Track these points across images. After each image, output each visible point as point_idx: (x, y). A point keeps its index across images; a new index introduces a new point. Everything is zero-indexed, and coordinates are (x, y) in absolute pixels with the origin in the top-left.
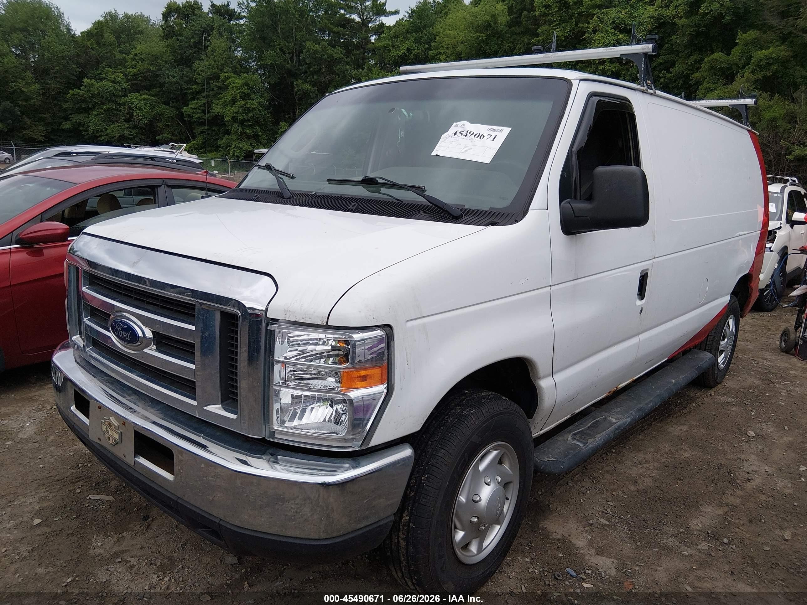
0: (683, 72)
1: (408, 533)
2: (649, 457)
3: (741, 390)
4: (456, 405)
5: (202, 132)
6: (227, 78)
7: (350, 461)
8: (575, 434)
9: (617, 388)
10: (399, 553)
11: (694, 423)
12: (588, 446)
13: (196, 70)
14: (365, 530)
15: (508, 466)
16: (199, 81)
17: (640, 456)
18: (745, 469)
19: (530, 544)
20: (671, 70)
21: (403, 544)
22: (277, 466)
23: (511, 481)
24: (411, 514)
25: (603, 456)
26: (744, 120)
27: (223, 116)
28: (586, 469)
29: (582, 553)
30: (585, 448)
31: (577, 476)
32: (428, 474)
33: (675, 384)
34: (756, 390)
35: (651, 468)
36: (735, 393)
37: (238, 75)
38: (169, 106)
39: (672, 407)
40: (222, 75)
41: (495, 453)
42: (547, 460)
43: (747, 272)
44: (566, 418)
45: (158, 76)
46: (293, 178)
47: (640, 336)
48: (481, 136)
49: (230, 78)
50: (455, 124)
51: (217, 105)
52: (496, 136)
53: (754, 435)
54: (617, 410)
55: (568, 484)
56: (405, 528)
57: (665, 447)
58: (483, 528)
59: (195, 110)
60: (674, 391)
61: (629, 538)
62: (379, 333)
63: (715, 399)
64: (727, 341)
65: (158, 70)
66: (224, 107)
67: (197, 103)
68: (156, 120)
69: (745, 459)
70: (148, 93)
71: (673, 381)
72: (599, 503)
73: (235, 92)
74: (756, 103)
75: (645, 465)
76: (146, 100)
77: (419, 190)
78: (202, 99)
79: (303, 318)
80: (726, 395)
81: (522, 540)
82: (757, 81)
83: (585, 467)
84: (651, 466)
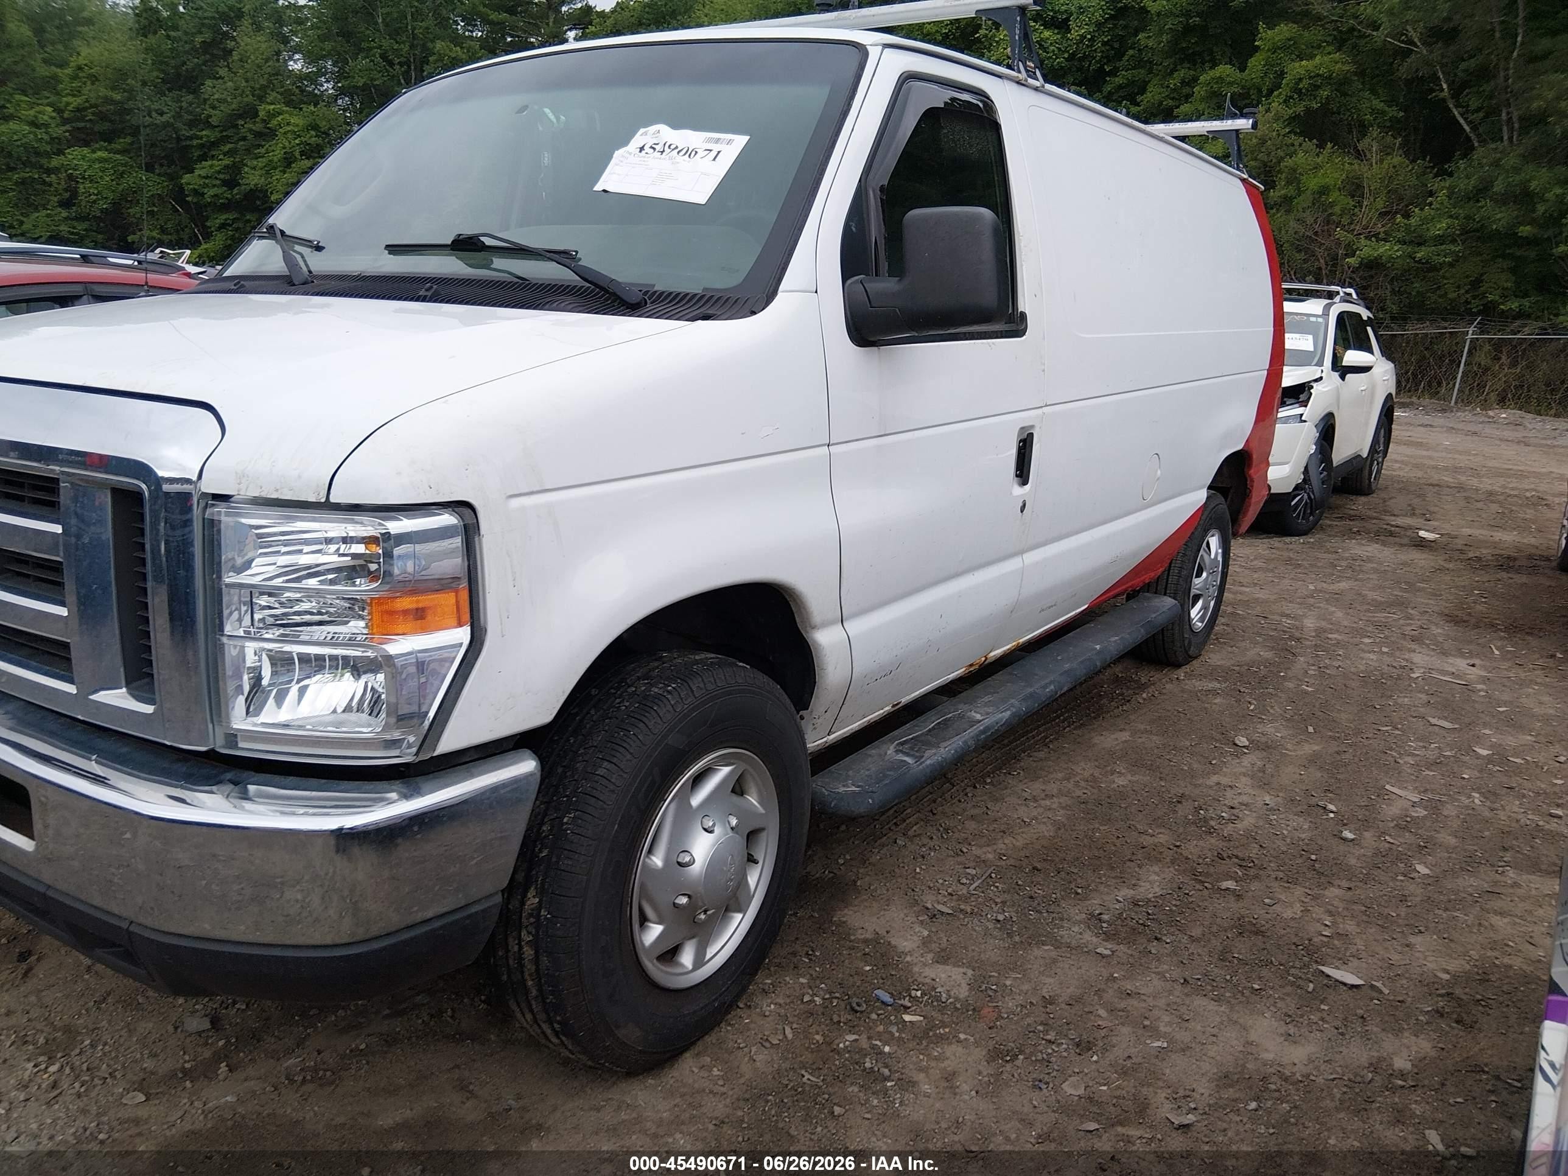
0: (1161, 103)
1: (537, 929)
2: (1053, 788)
3: (1235, 668)
4: (639, 678)
5: (223, 226)
6: (272, 115)
7: (397, 784)
8: (902, 744)
9: (986, 659)
10: (522, 972)
11: (1142, 727)
12: (923, 762)
13: (209, 99)
14: (437, 924)
15: (755, 797)
16: (214, 121)
17: (1036, 787)
18: (1226, 802)
19: (810, 953)
20: (1139, 98)
21: (528, 952)
22: (248, 805)
23: (762, 826)
24: (541, 892)
25: (968, 790)
26: (1233, 159)
27: (267, 190)
28: (934, 814)
29: (907, 962)
30: (918, 766)
31: (915, 828)
32: (577, 810)
33: (1099, 652)
34: (1262, 667)
35: (1054, 806)
36: (1223, 674)
37: (295, 108)
38: (153, 173)
39: (1104, 701)
40: (263, 110)
41: (725, 771)
42: (842, 789)
43: (1240, 447)
44: (882, 711)
45: (129, 111)
46: (319, 248)
47: (1025, 556)
48: (690, 153)
49: (279, 114)
50: (642, 130)
51: (254, 168)
52: (719, 152)
53: (1247, 743)
54: (986, 699)
55: (896, 842)
56: (532, 920)
57: (1084, 769)
58: (703, 916)
59: (207, 181)
60: (1098, 664)
61: (1000, 929)
62: (447, 519)
63: (1186, 684)
64: (1207, 577)
65: (129, 99)
66: (267, 172)
67: (211, 166)
68: (127, 201)
69: (1230, 784)
70: (109, 148)
71: (1098, 647)
72: (950, 872)
73: (290, 142)
74: (1254, 126)
75: (1043, 802)
76: (105, 160)
77: (563, 257)
78: (221, 157)
79: (277, 490)
80: (1205, 678)
81: (797, 947)
82: (1293, 119)
83: (931, 811)
84: (1054, 803)
